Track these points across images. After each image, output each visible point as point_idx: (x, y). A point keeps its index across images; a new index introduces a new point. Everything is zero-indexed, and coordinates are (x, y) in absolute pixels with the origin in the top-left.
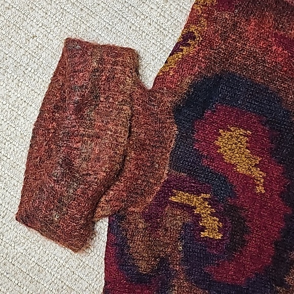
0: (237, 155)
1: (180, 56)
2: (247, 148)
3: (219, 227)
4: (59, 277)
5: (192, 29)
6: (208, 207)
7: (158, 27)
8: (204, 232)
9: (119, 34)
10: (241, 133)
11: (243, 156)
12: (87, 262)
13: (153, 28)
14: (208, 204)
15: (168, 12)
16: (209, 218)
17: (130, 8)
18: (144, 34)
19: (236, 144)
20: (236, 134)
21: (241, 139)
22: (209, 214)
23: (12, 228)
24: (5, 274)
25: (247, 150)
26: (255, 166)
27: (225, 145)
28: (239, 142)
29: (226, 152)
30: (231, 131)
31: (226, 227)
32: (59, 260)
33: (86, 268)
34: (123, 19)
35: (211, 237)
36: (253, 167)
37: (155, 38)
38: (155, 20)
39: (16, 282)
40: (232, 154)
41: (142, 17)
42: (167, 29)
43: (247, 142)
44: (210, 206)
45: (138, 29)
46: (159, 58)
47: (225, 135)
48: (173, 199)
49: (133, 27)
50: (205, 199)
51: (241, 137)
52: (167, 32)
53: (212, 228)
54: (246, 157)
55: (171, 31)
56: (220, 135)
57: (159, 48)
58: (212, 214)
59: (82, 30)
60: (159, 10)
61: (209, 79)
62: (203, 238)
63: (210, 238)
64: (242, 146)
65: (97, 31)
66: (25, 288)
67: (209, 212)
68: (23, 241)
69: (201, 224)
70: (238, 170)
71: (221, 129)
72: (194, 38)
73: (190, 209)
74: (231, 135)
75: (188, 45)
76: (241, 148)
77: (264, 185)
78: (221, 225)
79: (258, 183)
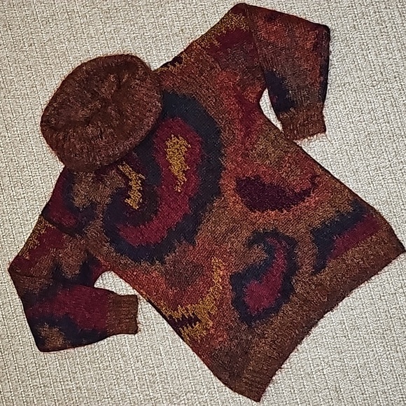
0: (176, 158)
2: (184, 156)
3: (139, 201)
6: (139, 185)
8: (128, 199)
10: (184, 144)
14: (140, 183)
16: (136, 192)
19: (178, 150)
20: (181, 142)
21: (183, 148)
22: (138, 189)
25: (183, 158)
26: (183, 171)
27: (171, 147)
28: (181, 150)
30: (179, 139)
35: (131, 205)
36: (181, 171)
40: (173, 156)
43: (185, 152)
44: (141, 185)
47: (174, 140)
48: (121, 168)
50: (140, 179)
53: (134, 200)
54: (180, 162)
56: (171, 139)
58: (139, 191)
62: (126, 203)
69: (129, 193)
71: (173, 134)
72: (180, 63)
73: (127, 180)
74: (178, 142)
75: (175, 66)
76: (180, 154)
77: (182, 187)
78: (141, 200)
79: (179, 184)
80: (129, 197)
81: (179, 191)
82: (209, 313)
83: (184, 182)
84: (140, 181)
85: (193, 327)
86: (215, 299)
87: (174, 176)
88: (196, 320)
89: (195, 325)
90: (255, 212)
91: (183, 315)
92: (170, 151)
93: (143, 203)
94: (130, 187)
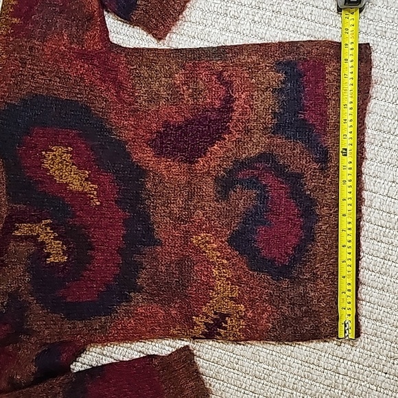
2: (73, 164)
3: (63, 250)
6: (49, 233)
8: (49, 258)
10: (63, 151)
14: (50, 230)
16: (53, 243)
19: (61, 162)
20: (58, 153)
21: (65, 157)
22: (52, 239)
25: (74, 166)
26: (86, 180)
27: (52, 166)
28: (64, 160)
29: (54, 172)
30: (53, 151)
35: (57, 261)
36: (83, 182)
40: (61, 174)
43: (71, 158)
44: (52, 232)
47: (49, 156)
48: (17, 233)
50: (47, 225)
51: (64, 155)
53: (56, 253)
54: (75, 174)
56: (45, 157)
58: (55, 239)
62: (50, 264)
63: (56, 263)
64: (68, 163)
67: (52, 237)
69: (46, 251)
70: (71, 188)
71: (43, 151)
73: (34, 238)
74: (54, 155)
76: (67, 166)
77: (98, 196)
78: (65, 247)
79: (92, 196)
80: (48, 255)
81: (98, 203)
82: (232, 299)
83: (95, 190)
84: (48, 229)
85: (225, 328)
86: (228, 279)
87: (80, 193)
88: (224, 316)
89: (226, 323)
90: (197, 162)
91: (205, 324)
92: (54, 171)
93: (69, 248)
94: (43, 243)
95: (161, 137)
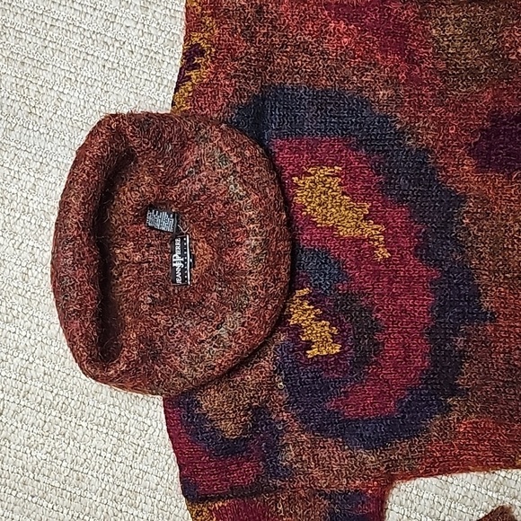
0: (333, 210)
1: (190, 89)
2: (344, 194)
3: (332, 334)
4: (111, 480)
5: (195, 40)
6: (309, 309)
7: (146, 52)
8: (311, 349)
9: (89, 82)
10: (326, 173)
11: (342, 208)
12: (147, 445)
13: (139, 56)
14: (309, 305)
15: (154, 25)
16: (314, 325)
17: (94, 37)
18: (127, 71)
19: (325, 193)
20: (319, 176)
21: (330, 183)
22: (313, 319)
23: (20, 425)
24: (30, 498)
25: (345, 197)
26: (365, 219)
27: (309, 200)
28: (329, 188)
29: (315, 210)
30: (310, 175)
31: (344, 331)
32: (103, 454)
33: (149, 454)
34: (89, 58)
35: (325, 353)
36: (361, 221)
37: (146, 70)
38: (139, 43)
39: (50, 506)
40: (325, 211)
41: (117, 44)
42: (161, 51)
43: (340, 185)
44: (312, 307)
45: (116, 65)
46: (162, 99)
47: (304, 183)
49: (108, 65)
50: (304, 298)
51: (329, 180)
52: (161, 56)
53: (322, 340)
54: (346, 209)
55: (167, 53)
56: (297, 186)
57: (157, 85)
58: (319, 318)
59: (32, 95)
60: (139, 26)
61: (246, 107)
62: (312, 358)
63: (322, 356)
64: (335, 193)
65: (56, 88)
66: (65, 511)
67: (312, 316)
68: (41, 441)
69: (304, 339)
70: (341, 233)
71: (294, 176)
72: (202, 53)
74: (313, 182)
75: (197, 66)
77: (386, 244)
78: (335, 331)
79: (376, 243)
80: (309, 344)
81: (387, 255)
84: (306, 303)
87: (355, 240)
92: (313, 209)
93: (341, 332)
94: (298, 327)
95: (488, 138)
